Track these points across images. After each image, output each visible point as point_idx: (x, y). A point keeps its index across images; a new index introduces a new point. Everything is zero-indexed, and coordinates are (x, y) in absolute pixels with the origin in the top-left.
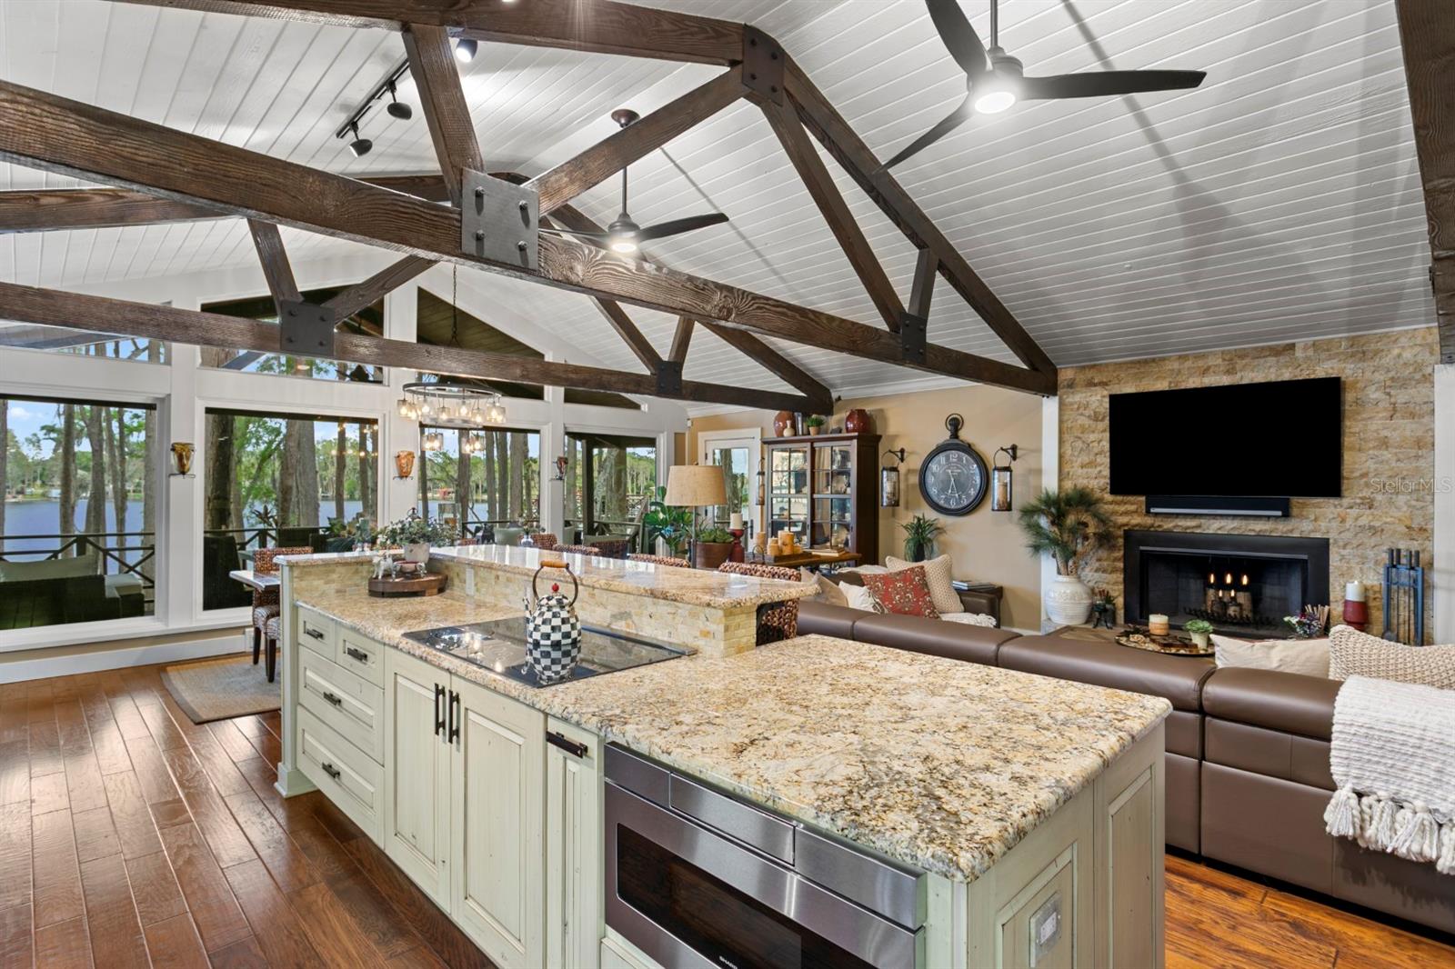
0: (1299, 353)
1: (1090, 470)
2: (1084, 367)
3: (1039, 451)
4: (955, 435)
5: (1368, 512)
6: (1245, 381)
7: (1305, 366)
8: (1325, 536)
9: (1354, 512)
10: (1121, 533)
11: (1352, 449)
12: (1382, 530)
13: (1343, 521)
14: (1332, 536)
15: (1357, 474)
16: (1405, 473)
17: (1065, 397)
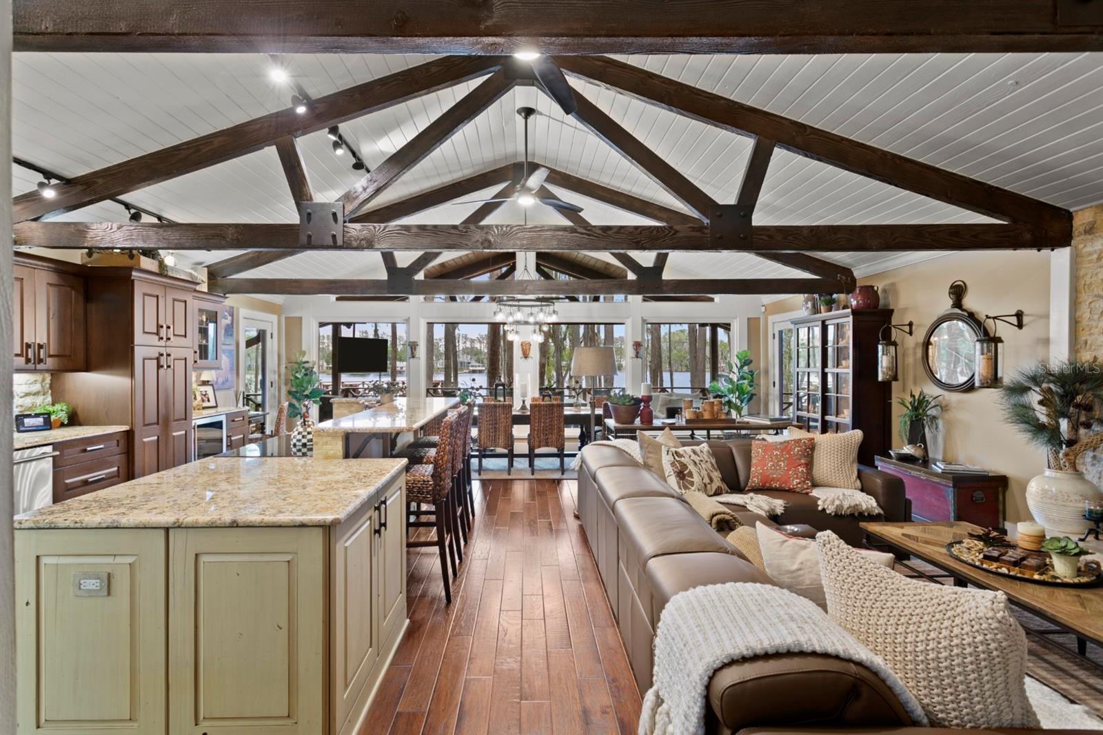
3: (1045, 316)
4: (958, 304)
17: (1081, 246)
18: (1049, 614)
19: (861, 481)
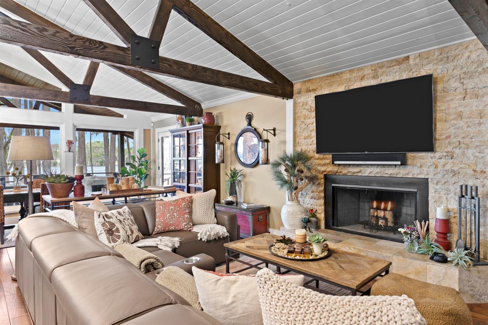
0: (411, 62)
1: (308, 140)
2: (305, 81)
3: (284, 131)
4: (250, 124)
5: (451, 161)
6: (383, 82)
7: (414, 70)
8: (426, 177)
9: (443, 161)
10: (322, 176)
11: (441, 120)
12: (459, 173)
13: (436, 167)
14: (429, 177)
15: (444, 137)
16: (472, 135)
17: (297, 99)
18: (325, 278)
19: (217, 219)
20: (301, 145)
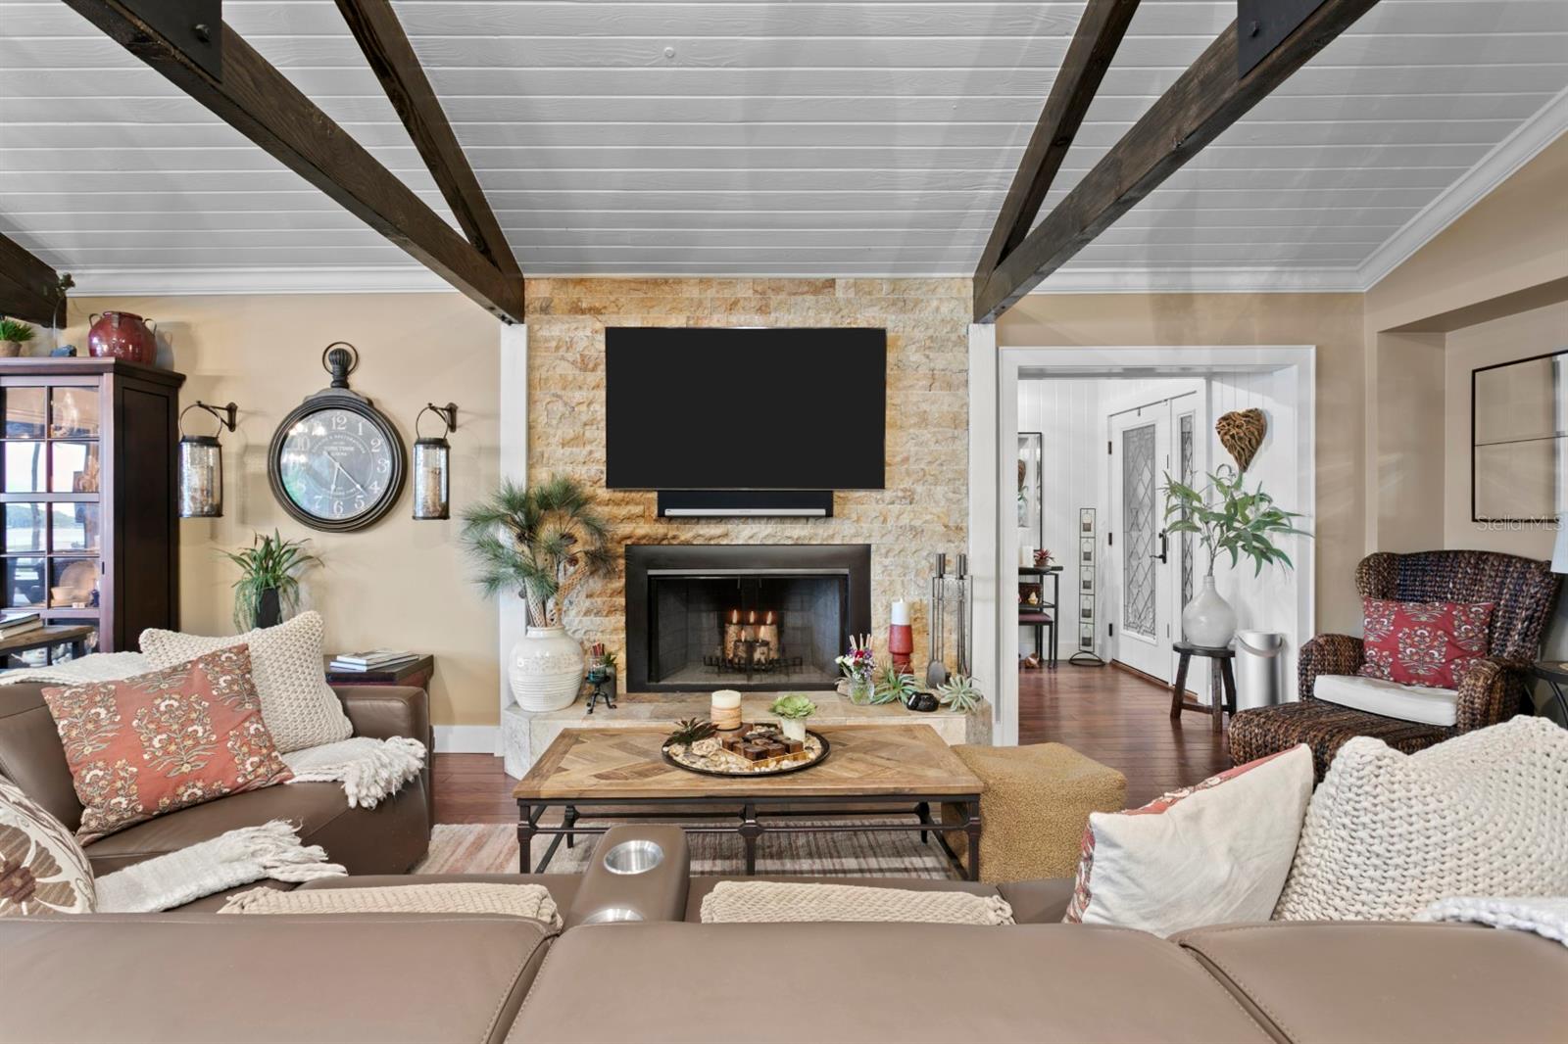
0: (840, 293)
1: (574, 449)
4: (342, 381)
5: (909, 507)
6: (781, 325)
7: (845, 312)
8: (867, 542)
9: (896, 508)
10: (621, 550)
11: (891, 427)
12: (923, 531)
13: (885, 521)
14: (873, 541)
15: (898, 459)
16: (943, 458)
17: (536, 327)
20: (551, 461)
